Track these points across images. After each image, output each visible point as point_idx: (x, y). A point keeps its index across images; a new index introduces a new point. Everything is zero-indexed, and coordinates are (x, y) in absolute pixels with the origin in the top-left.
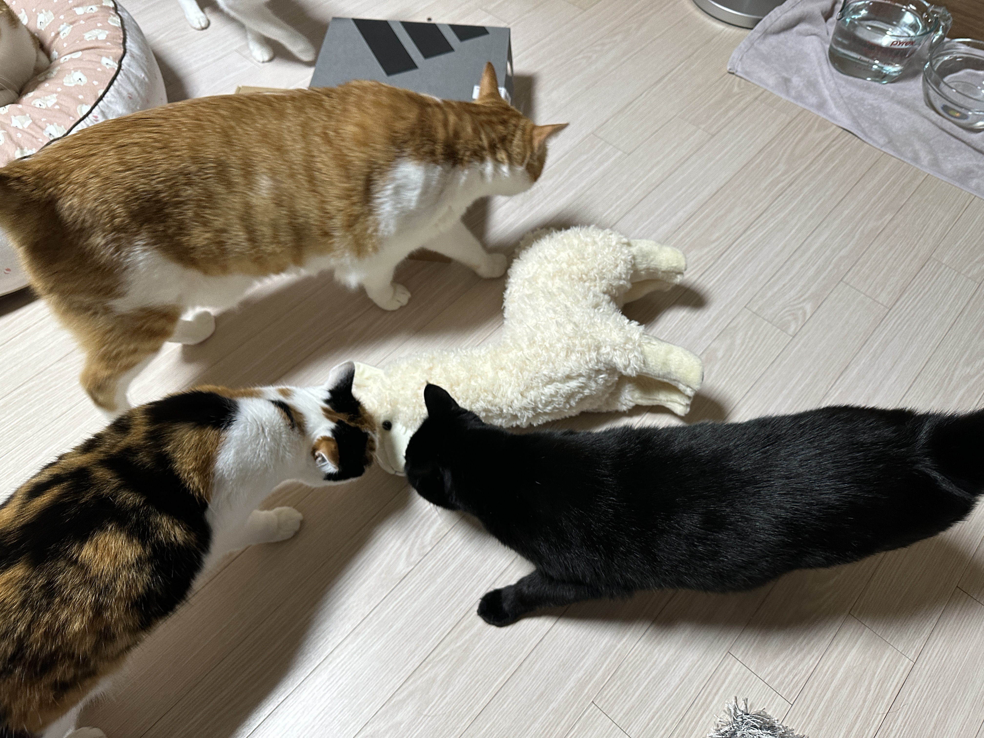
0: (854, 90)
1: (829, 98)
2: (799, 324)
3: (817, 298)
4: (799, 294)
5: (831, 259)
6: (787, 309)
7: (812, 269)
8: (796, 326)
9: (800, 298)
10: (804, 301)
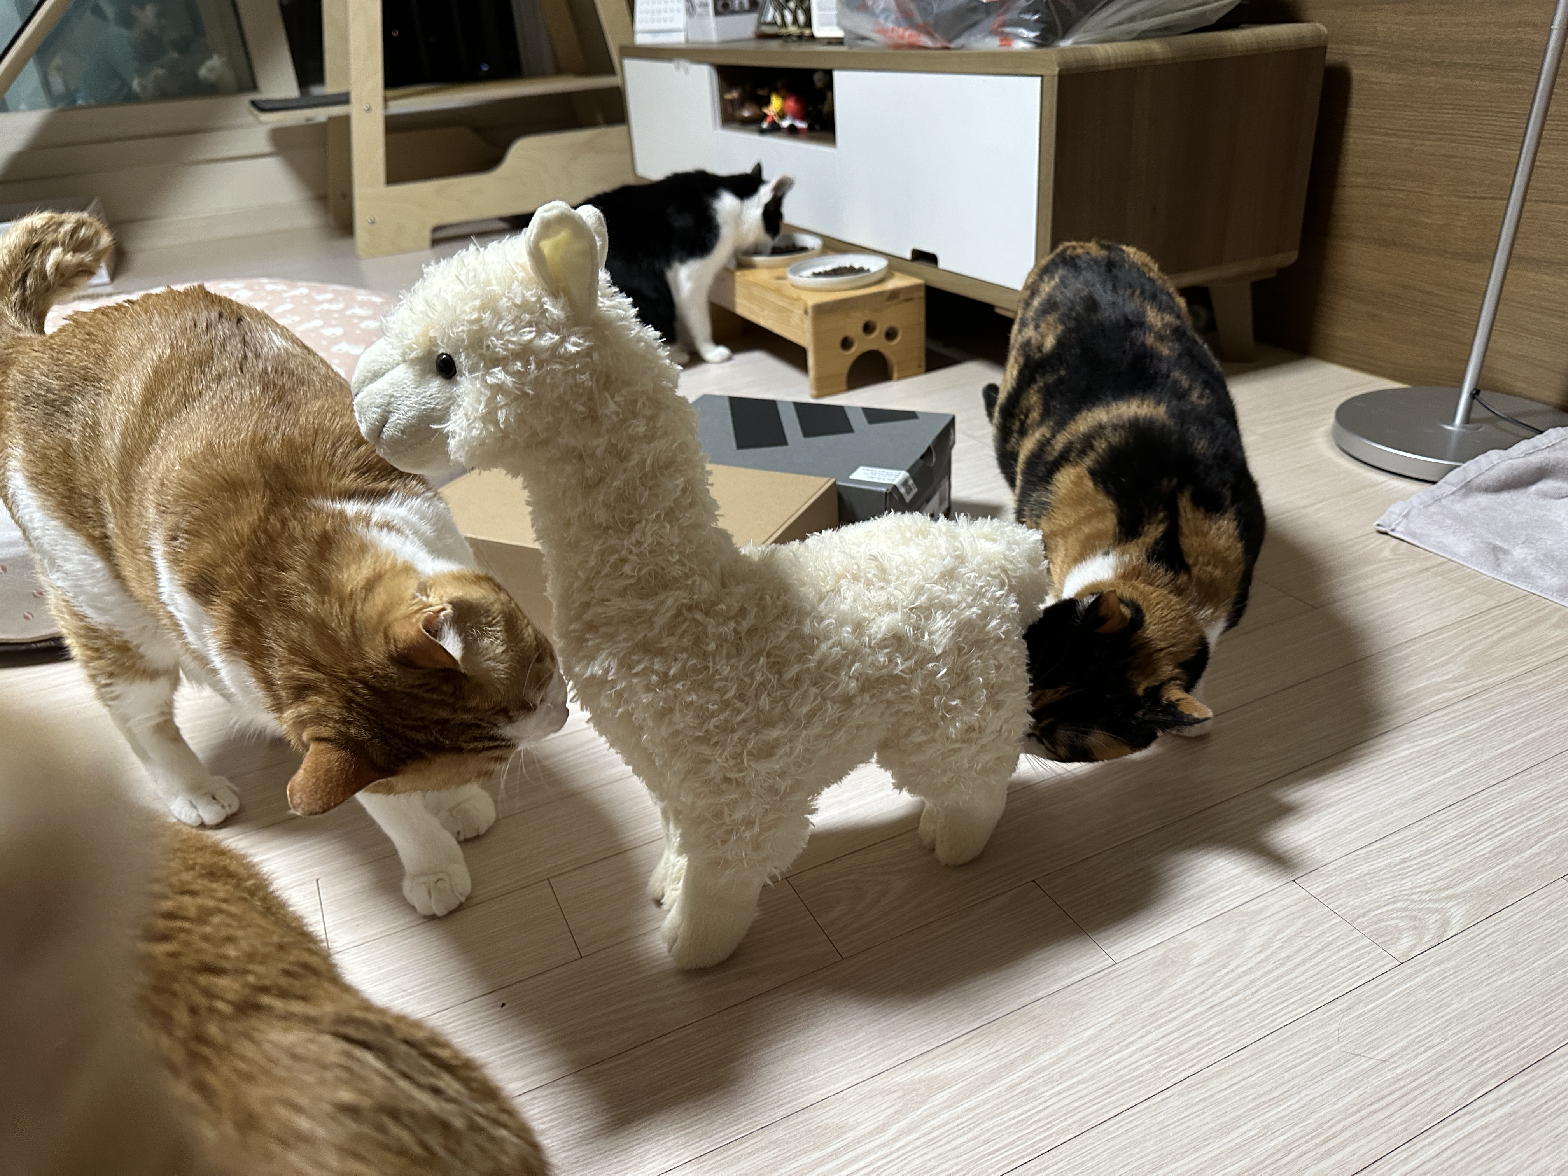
2: (1425, 940)
3: (1489, 899)
4: (1439, 884)
5: (1542, 834)
6: (1399, 905)
7: (1488, 844)
8: (1414, 942)
9: (1439, 890)
10: (1448, 898)
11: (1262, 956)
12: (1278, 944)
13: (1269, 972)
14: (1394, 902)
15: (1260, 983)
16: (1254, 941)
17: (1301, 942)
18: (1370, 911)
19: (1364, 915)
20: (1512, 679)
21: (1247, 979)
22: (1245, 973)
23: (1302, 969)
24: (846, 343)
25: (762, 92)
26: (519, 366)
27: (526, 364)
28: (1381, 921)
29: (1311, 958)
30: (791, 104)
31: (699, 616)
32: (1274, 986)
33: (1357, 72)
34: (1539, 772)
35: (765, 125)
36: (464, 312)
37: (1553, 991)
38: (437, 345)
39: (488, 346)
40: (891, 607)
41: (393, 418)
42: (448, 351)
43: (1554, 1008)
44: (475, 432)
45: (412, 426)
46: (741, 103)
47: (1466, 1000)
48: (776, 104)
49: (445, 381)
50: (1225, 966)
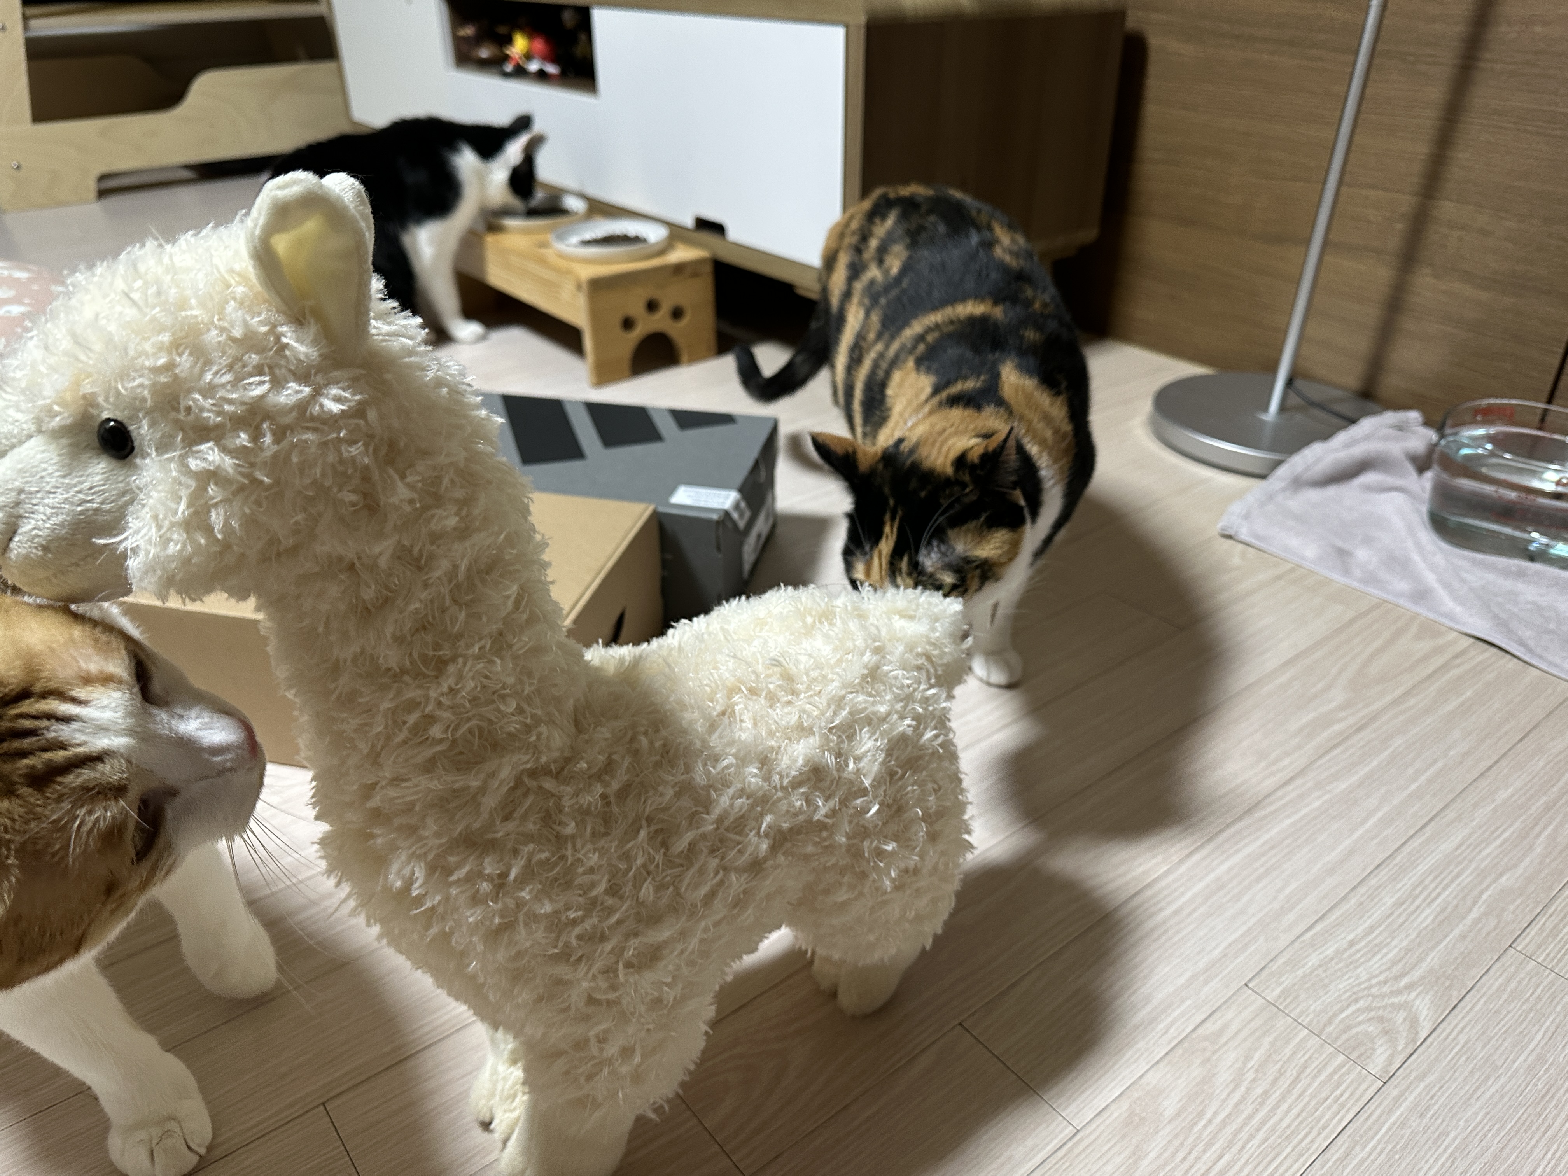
0: (1491, 577)
1: (1436, 586)
2: (1400, 1048)
3: (1447, 983)
4: (1396, 970)
5: (1475, 893)
6: (1361, 1004)
7: (1428, 911)
8: (1389, 1052)
9: (1397, 978)
10: (1410, 987)
11: (1237, 1096)
12: (1250, 1076)
13: (1250, 1117)
14: (1356, 1001)
15: (1244, 1135)
16: (1224, 1076)
17: (1272, 1070)
18: (1335, 1015)
19: (1329, 1022)
20: (1395, 702)
21: (1229, 1130)
22: (1224, 1123)
23: (1285, 1106)
24: (628, 324)
25: (502, 30)
26: (243, 439)
27: (256, 437)
28: (1349, 1028)
29: (1289, 1091)
30: (539, 45)
31: (549, 784)
32: (1260, 1136)
33: (1155, 41)
34: (1451, 815)
35: (509, 68)
36: (143, 353)
37: (1543, 1097)
38: (97, 405)
39: (189, 409)
40: (803, 730)
41: (26, 527)
42: (119, 416)
43: (1550, 1121)
44: (173, 548)
45: (59, 539)
46: (478, 40)
47: (1462, 1123)
48: (520, 44)
49: (114, 463)
50: (1201, 1115)
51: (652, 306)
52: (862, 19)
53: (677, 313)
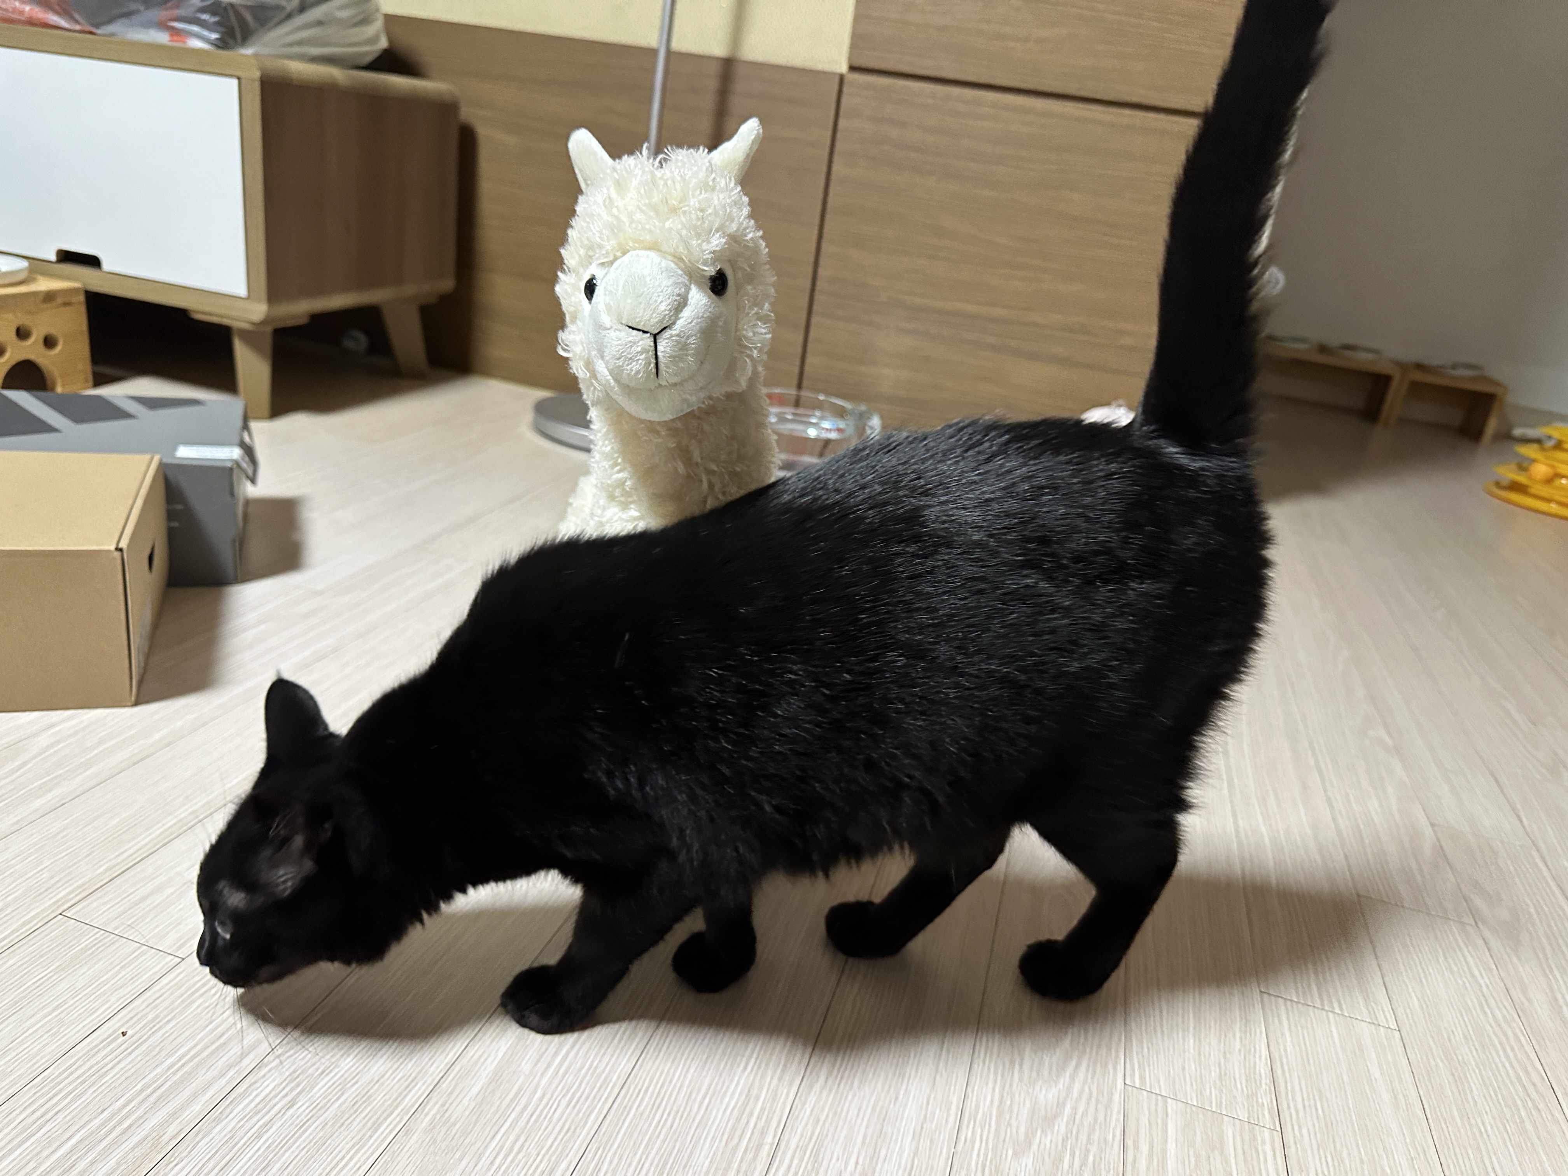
33: (483, 132)
51: (22, 333)
52: (258, 74)
53: (49, 342)
